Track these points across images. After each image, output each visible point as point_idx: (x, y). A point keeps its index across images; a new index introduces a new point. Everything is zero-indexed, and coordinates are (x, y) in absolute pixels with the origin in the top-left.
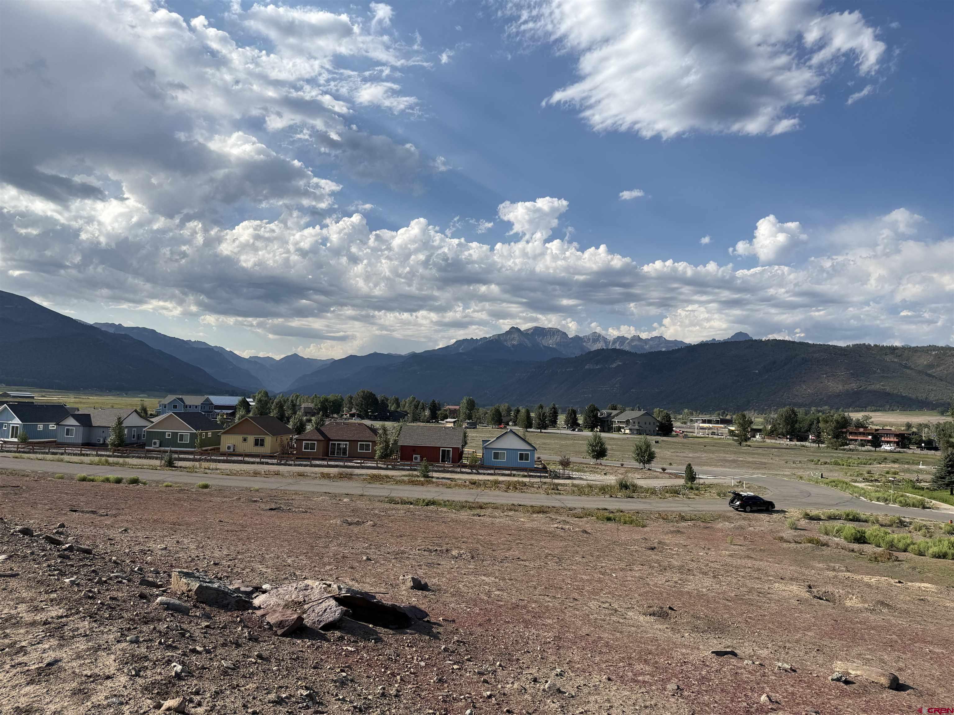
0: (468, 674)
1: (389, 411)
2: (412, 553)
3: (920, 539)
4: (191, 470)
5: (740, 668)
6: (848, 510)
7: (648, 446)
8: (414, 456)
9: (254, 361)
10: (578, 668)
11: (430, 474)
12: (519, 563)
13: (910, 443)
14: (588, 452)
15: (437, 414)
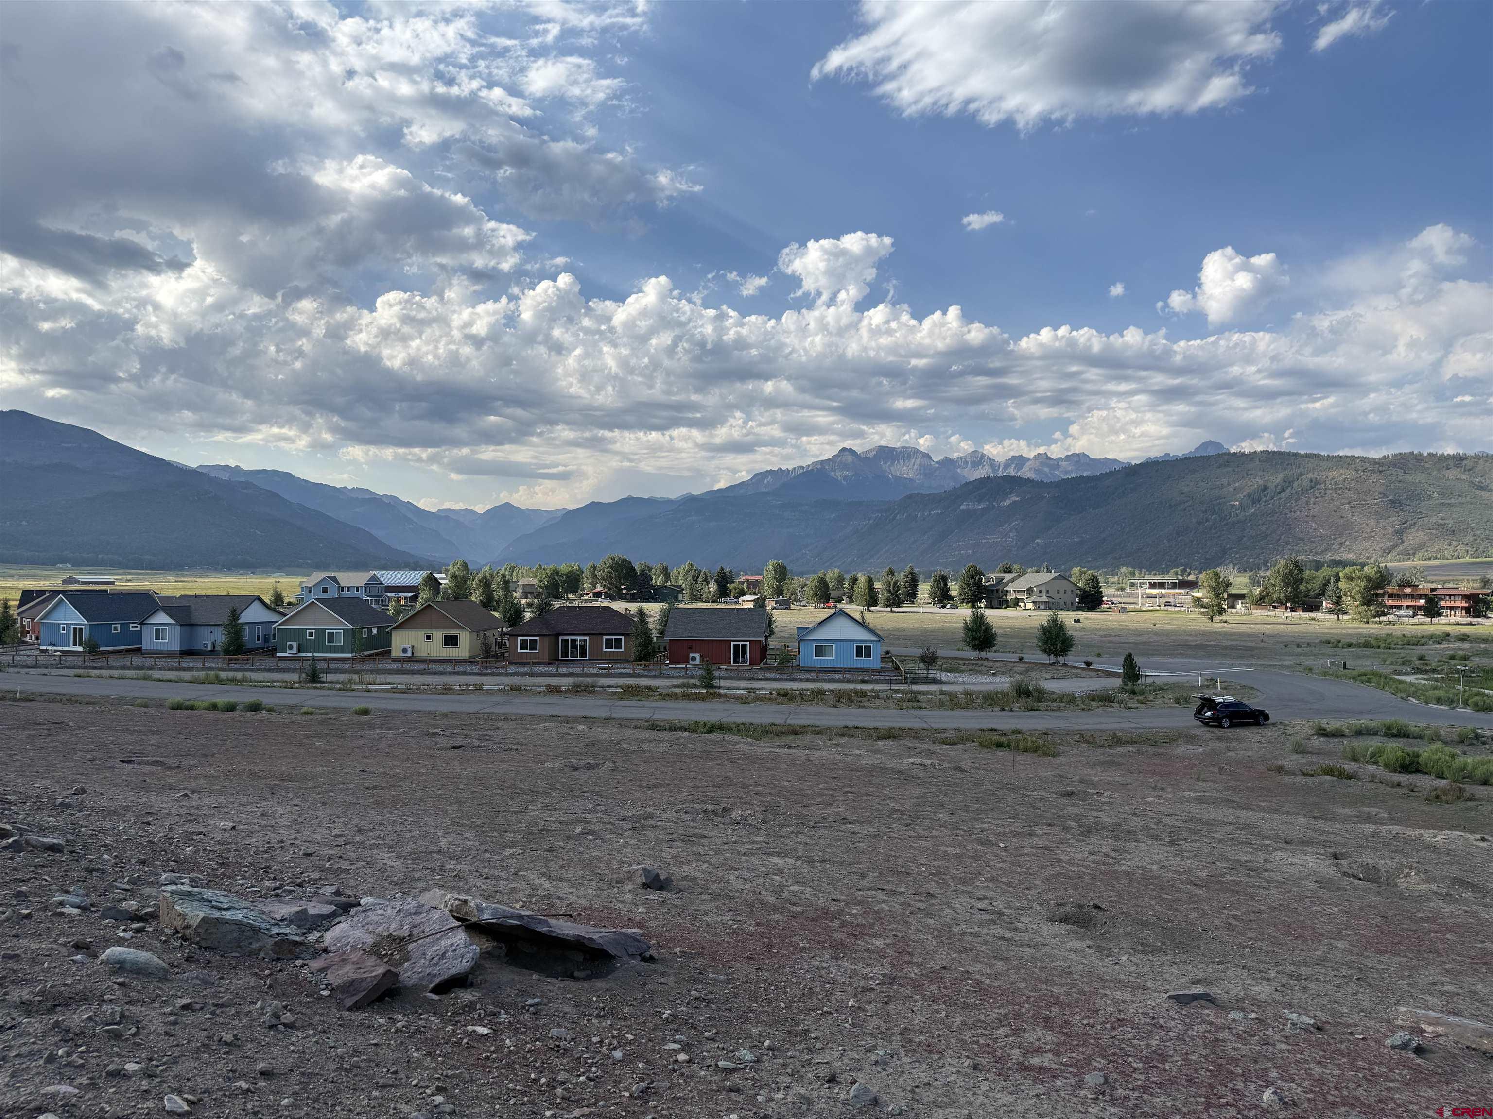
0: (703, 1073)
1: (653, 587)
2: (663, 817)
4: (346, 688)
5: (1220, 1028)
6: (1389, 720)
7: (1062, 627)
8: (691, 655)
9: (445, 516)
10: (920, 1043)
11: (716, 683)
12: (843, 827)
13: (1486, 609)
14: (965, 641)
15: (727, 588)
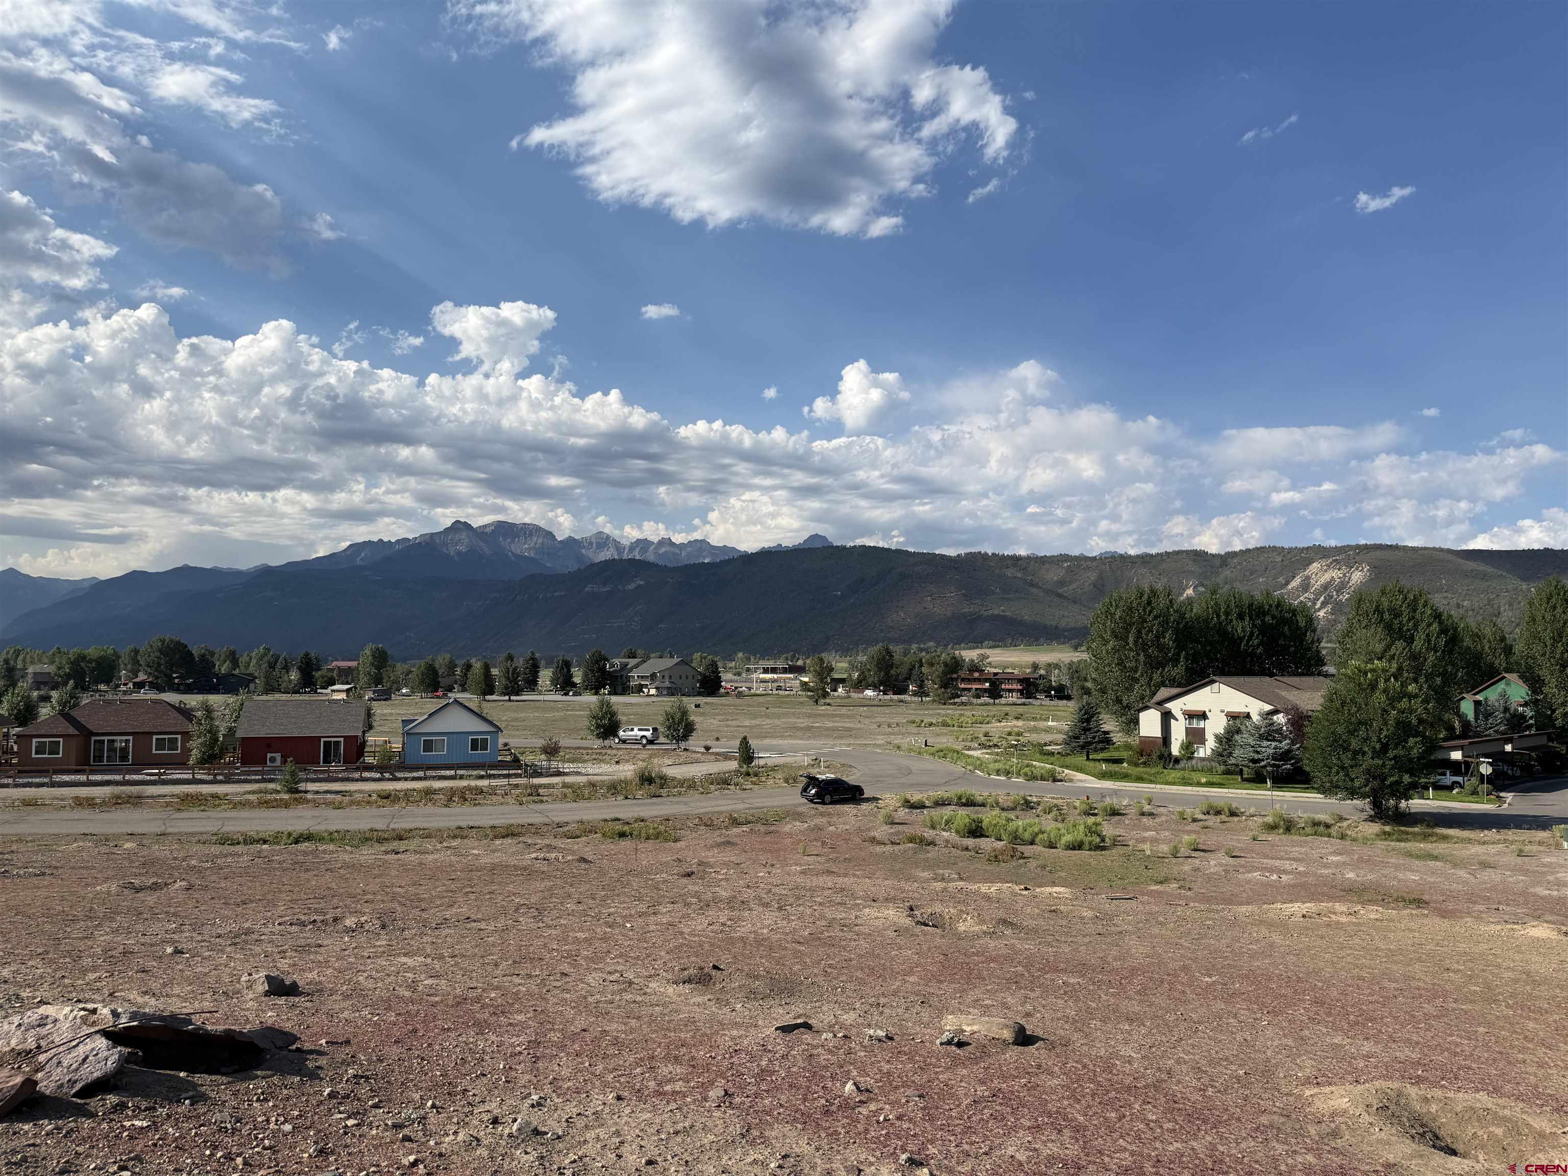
0: (374, 1132)
1: (216, 675)
2: (266, 931)
3: (1049, 824)
5: (815, 1047)
6: (960, 790)
7: (684, 713)
8: (269, 755)
10: (568, 1088)
11: (302, 786)
12: (469, 926)
13: (1037, 691)
14: (589, 729)
15: (313, 676)
